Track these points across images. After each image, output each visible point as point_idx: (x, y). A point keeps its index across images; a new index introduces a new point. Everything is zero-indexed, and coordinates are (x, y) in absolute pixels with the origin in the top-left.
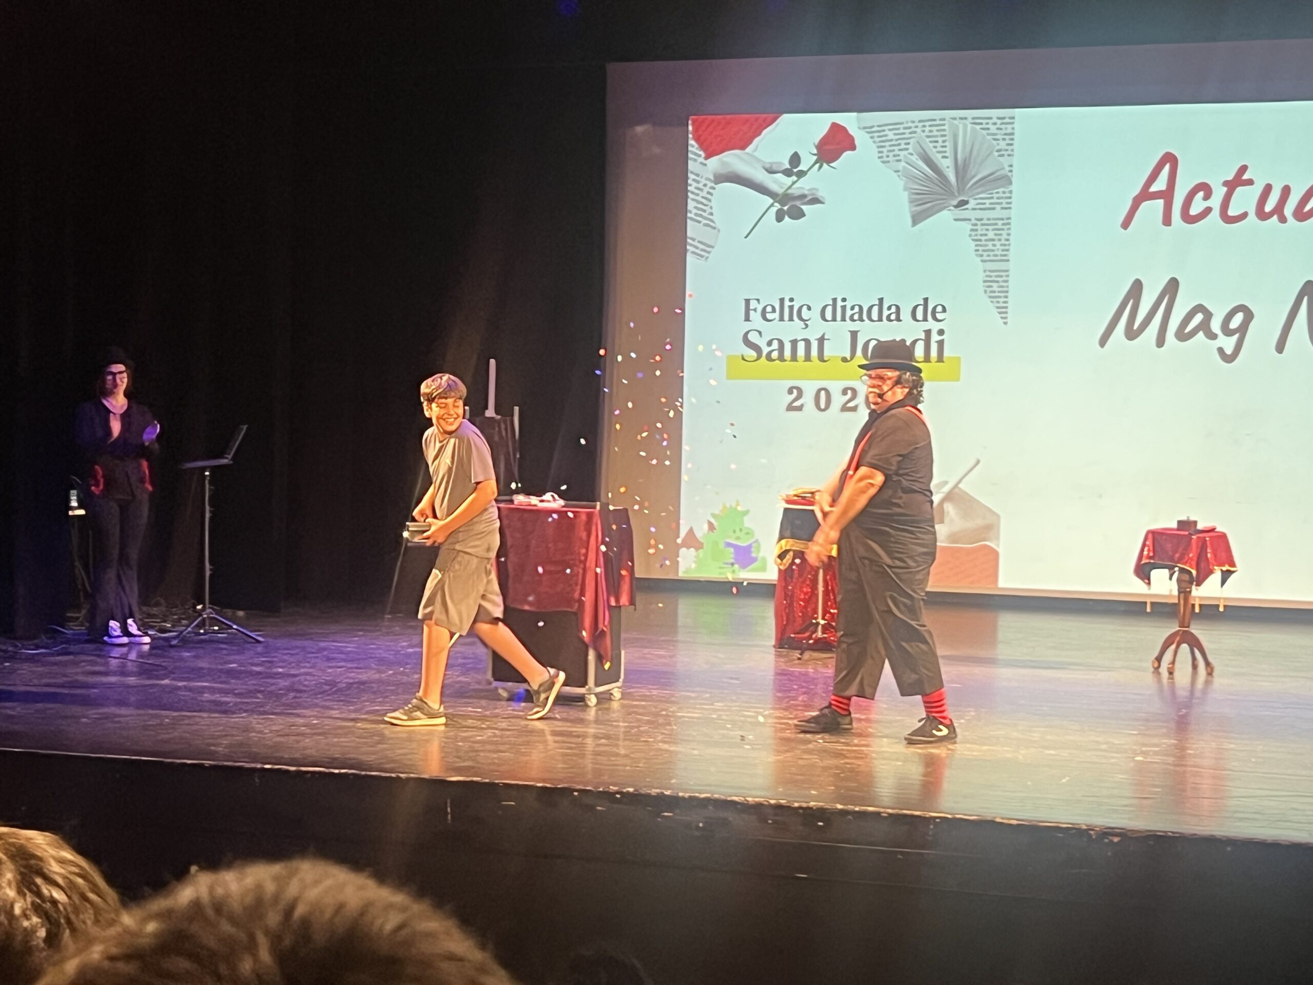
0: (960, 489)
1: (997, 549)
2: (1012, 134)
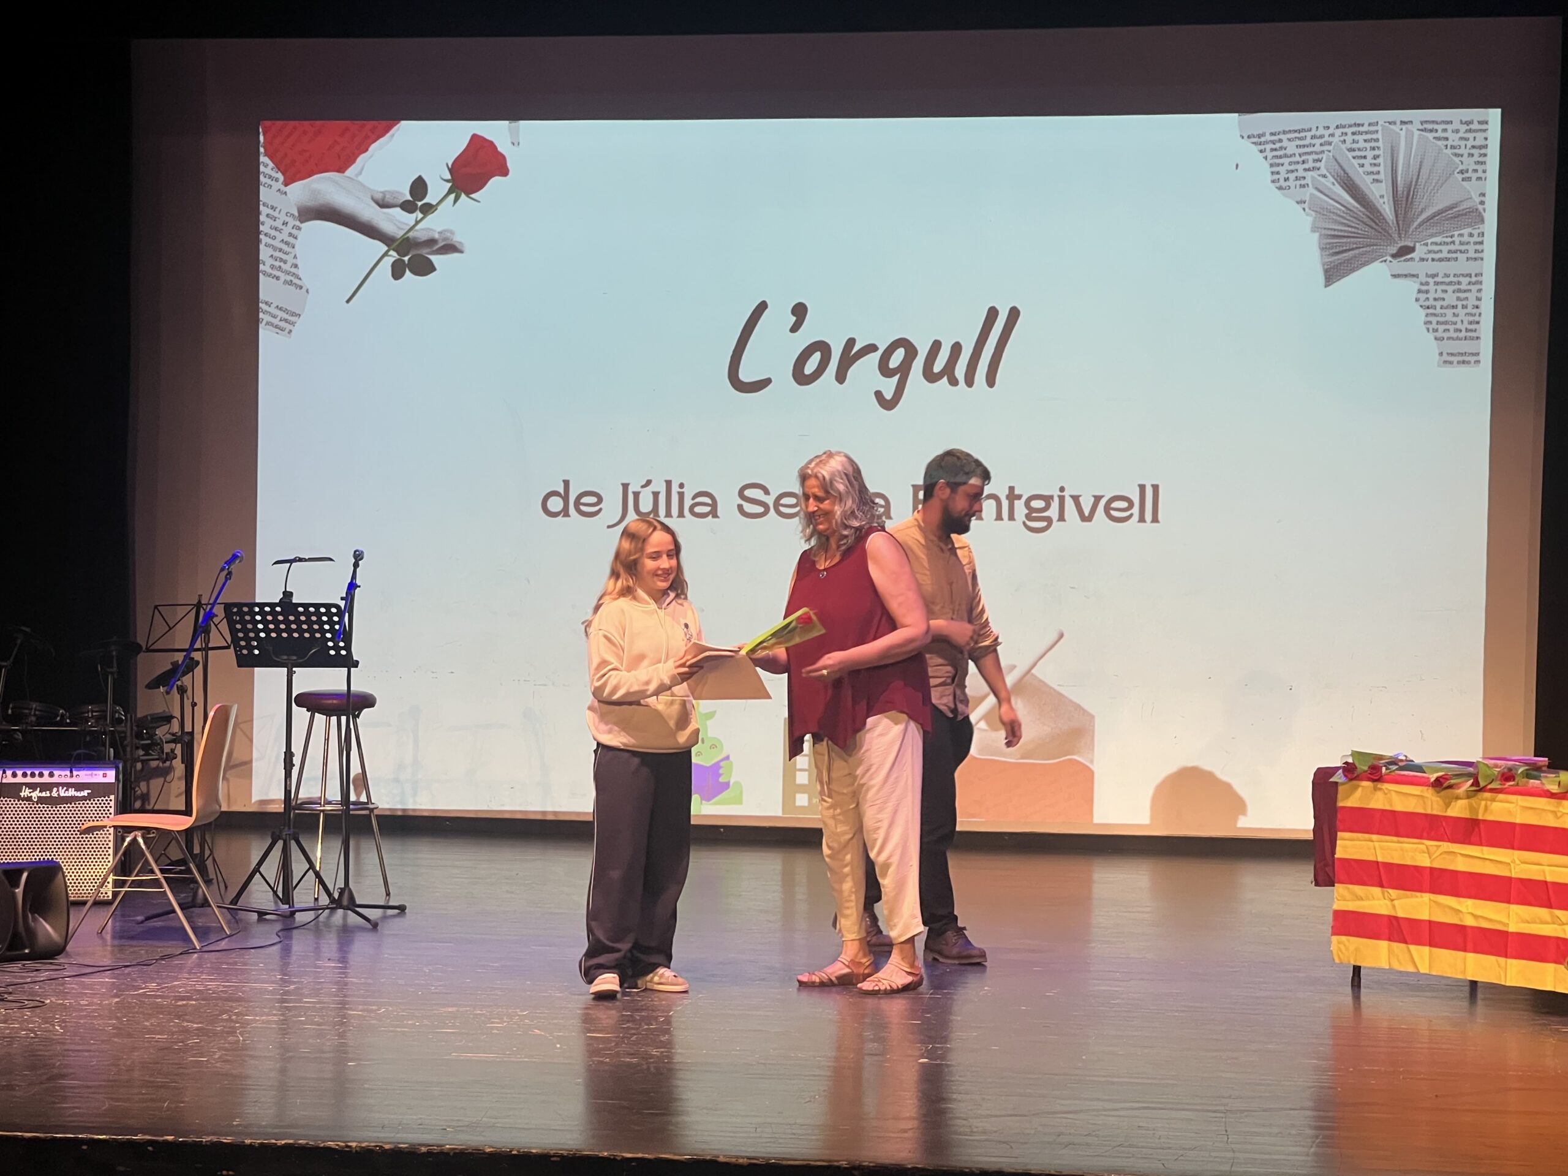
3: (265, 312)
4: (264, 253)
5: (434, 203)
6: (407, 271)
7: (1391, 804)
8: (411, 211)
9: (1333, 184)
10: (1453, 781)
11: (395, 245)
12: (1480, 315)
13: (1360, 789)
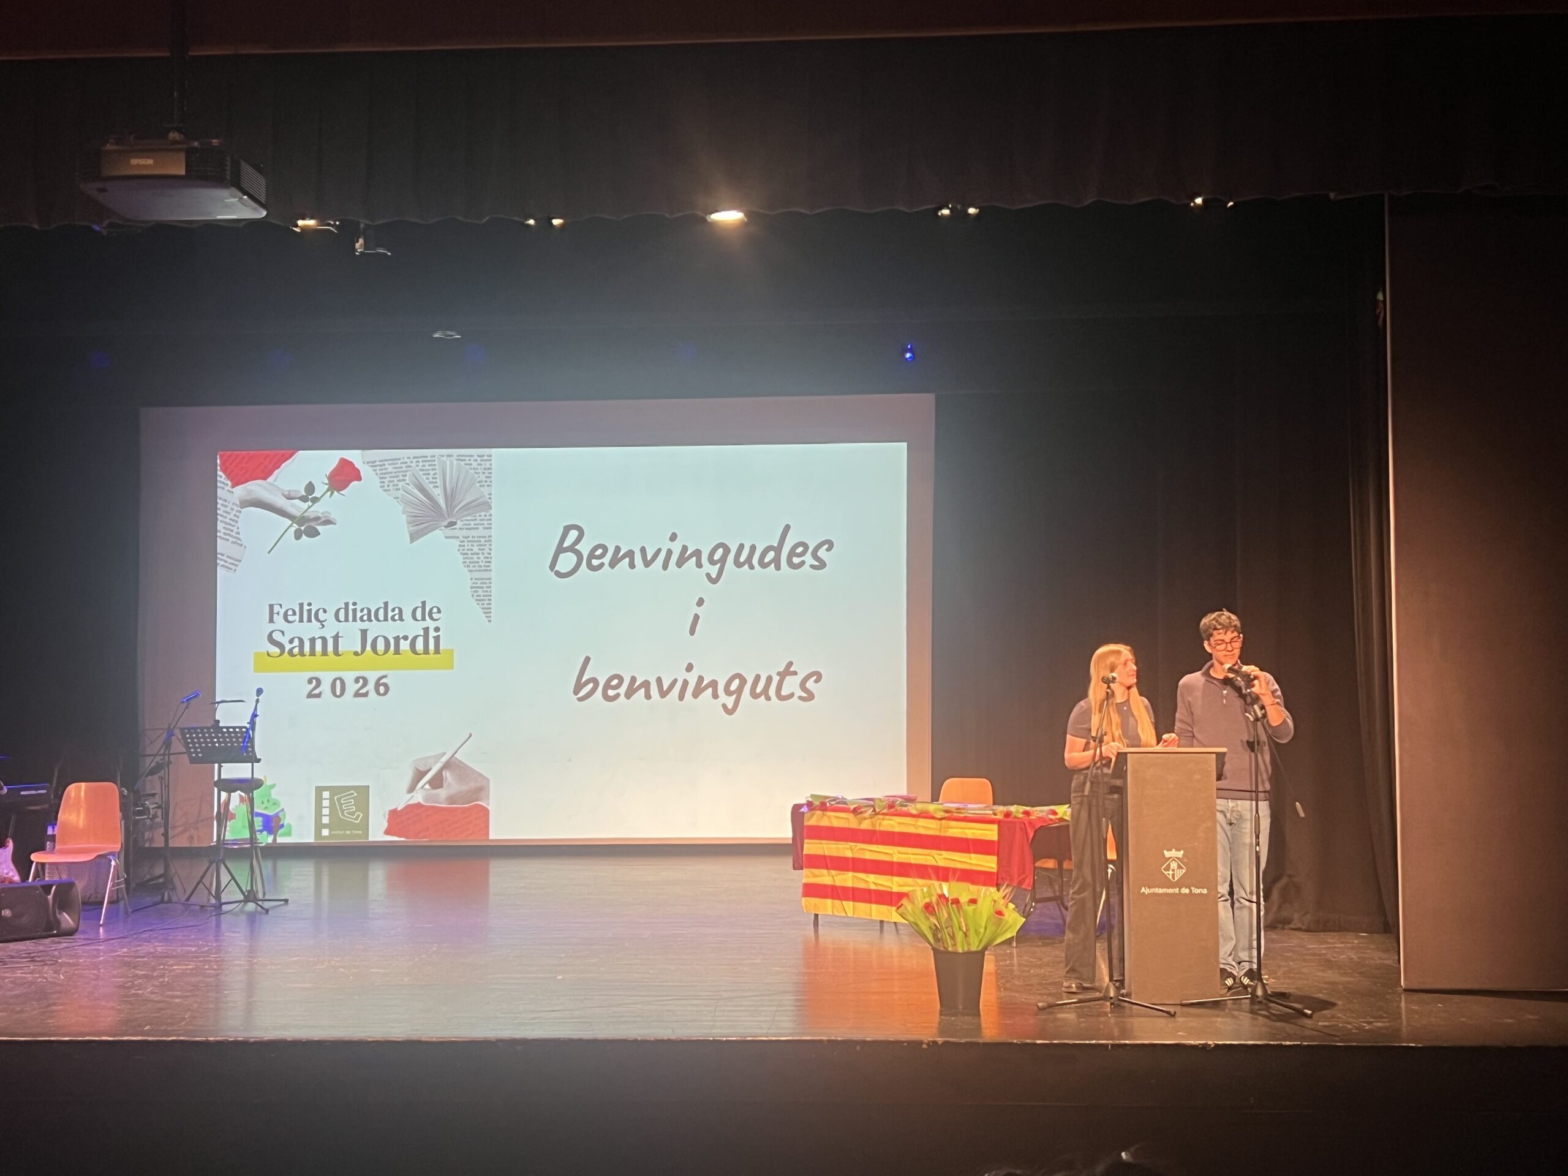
0: (456, 759)
1: (488, 808)
2: (490, 469)
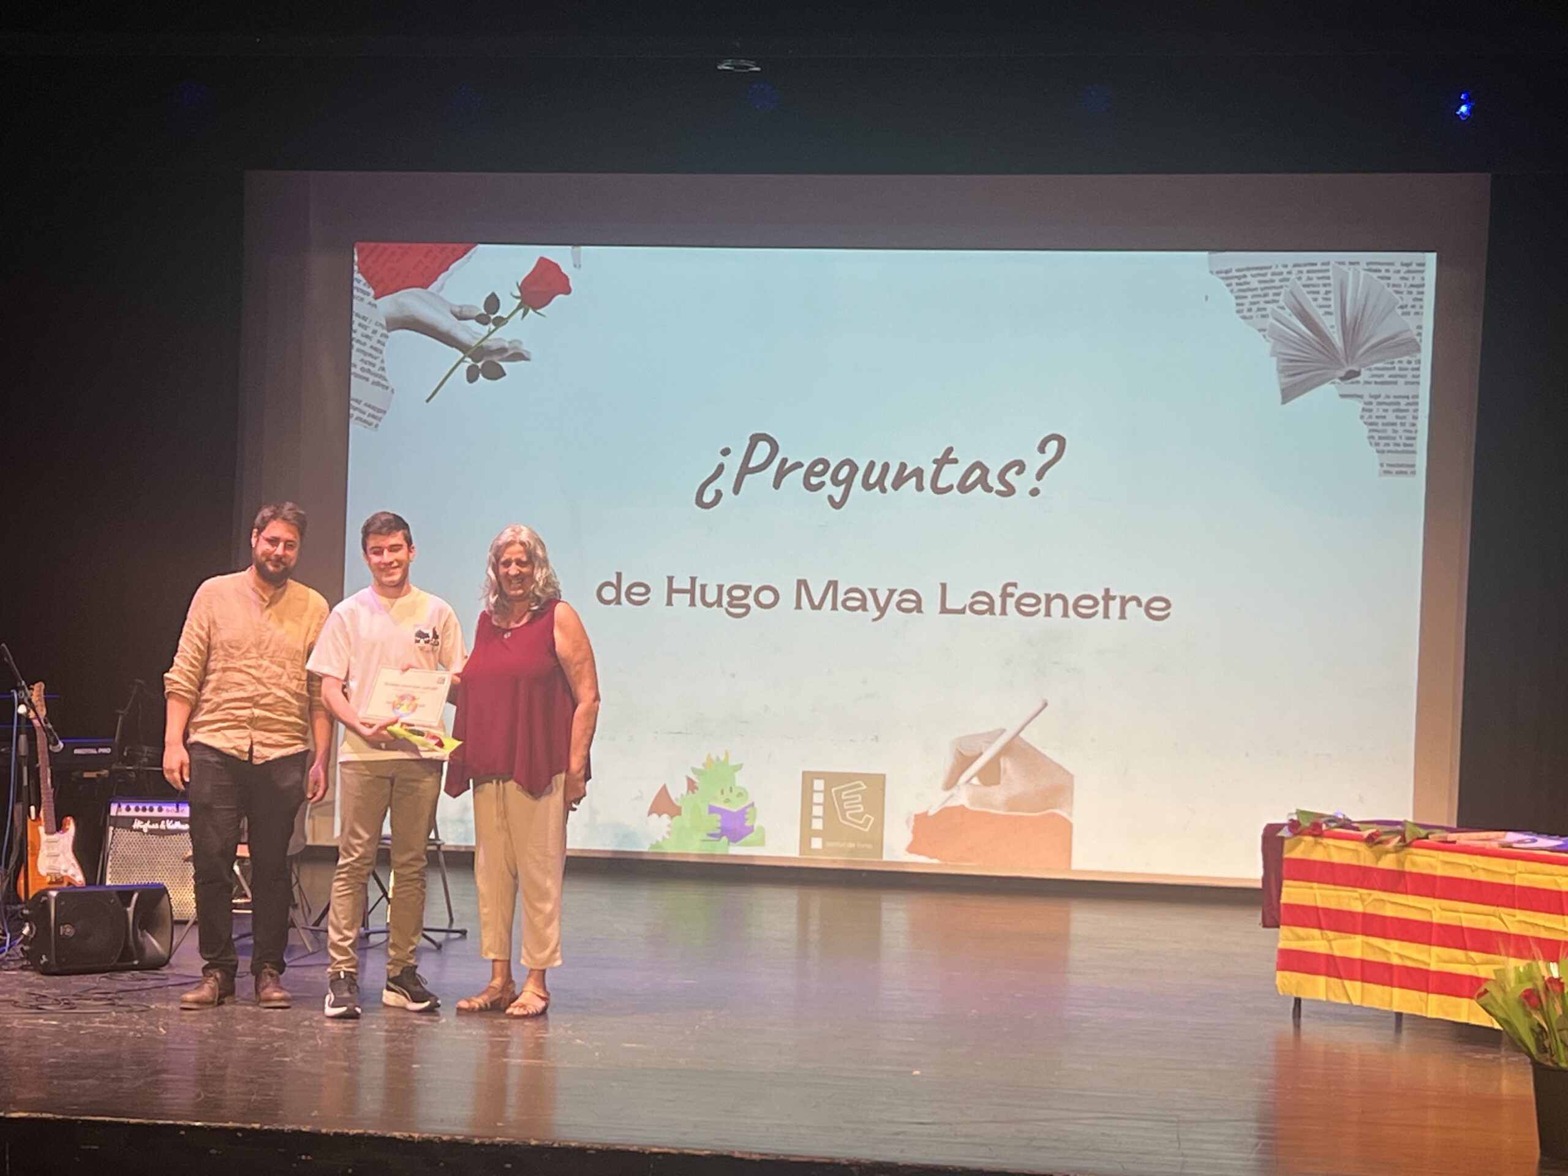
3: (355, 409)
4: (356, 357)
5: (505, 316)
6: (480, 375)
7: (1329, 855)
8: (486, 324)
9: (1290, 315)
10: (1383, 838)
11: (469, 353)
12: (1416, 432)
13: (1303, 843)
